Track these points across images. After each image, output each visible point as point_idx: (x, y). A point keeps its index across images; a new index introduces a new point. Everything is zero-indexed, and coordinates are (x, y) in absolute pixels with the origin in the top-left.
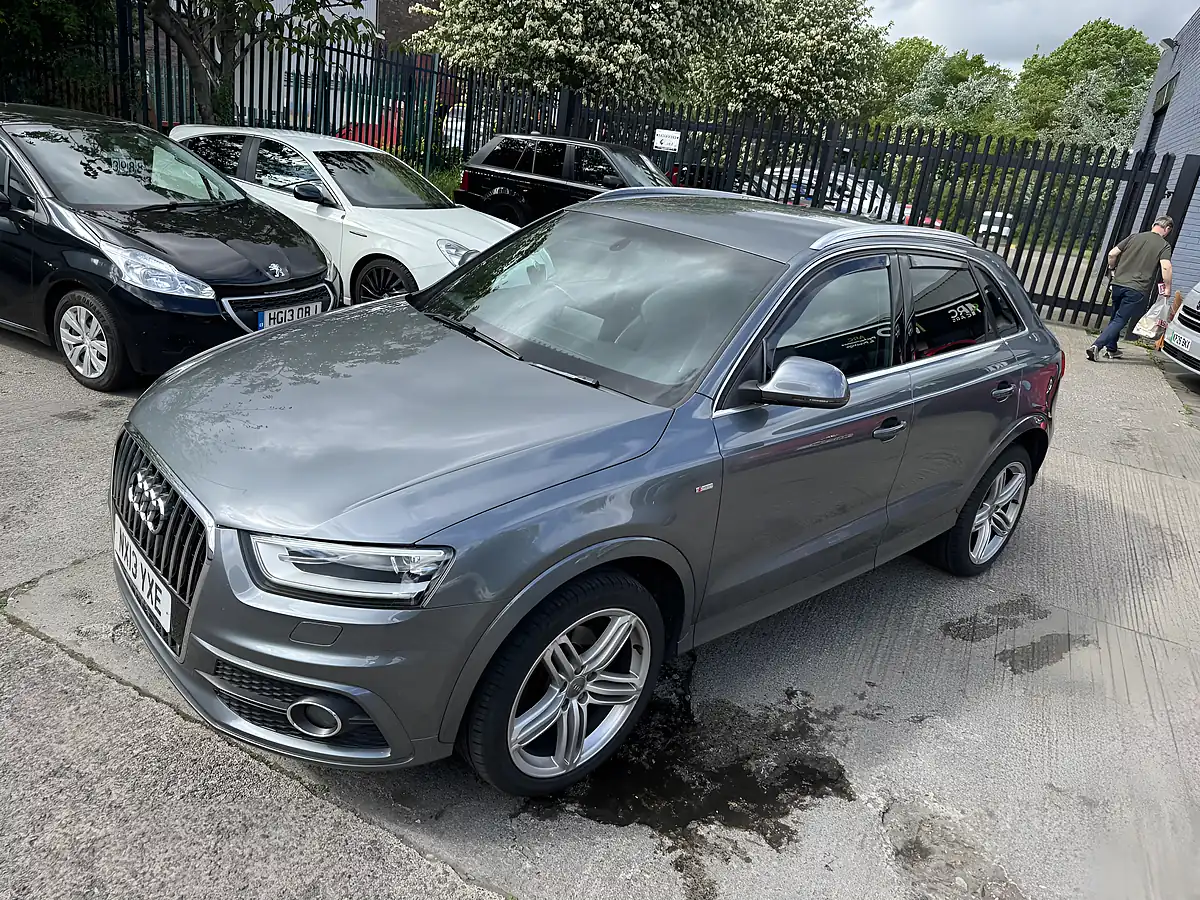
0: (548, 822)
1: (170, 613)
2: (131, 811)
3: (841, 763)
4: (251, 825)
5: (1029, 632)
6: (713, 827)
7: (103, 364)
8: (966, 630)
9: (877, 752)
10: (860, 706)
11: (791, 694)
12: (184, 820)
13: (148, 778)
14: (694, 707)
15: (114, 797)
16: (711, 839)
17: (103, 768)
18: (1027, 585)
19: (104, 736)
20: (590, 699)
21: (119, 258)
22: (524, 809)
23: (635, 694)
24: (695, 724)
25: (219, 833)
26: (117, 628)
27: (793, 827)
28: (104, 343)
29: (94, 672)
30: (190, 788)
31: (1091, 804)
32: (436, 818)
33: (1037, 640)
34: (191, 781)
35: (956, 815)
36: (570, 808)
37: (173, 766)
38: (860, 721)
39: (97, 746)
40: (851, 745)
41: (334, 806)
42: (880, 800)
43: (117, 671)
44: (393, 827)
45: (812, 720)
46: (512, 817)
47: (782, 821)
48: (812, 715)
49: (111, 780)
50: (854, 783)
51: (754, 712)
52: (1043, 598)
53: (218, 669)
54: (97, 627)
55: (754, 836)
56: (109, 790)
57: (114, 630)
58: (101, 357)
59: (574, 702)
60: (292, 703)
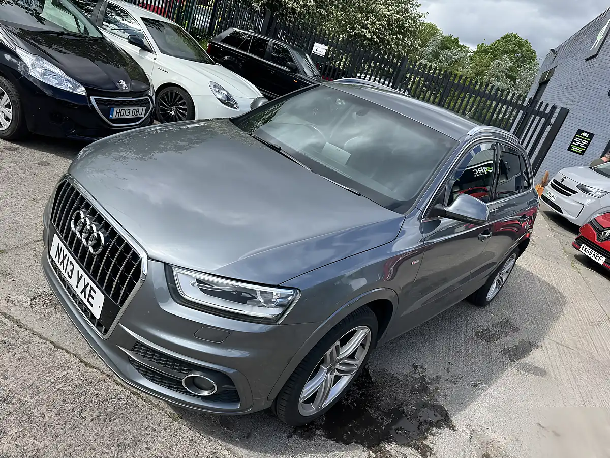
0: (308, 441)
1: (101, 307)
2: (59, 429)
3: (446, 409)
4: (139, 441)
5: (511, 340)
6: (393, 446)
7: (8, 123)
8: (487, 336)
9: (462, 405)
10: (448, 376)
11: (415, 367)
12: (95, 437)
13: (69, 406)
15: (47, 419)
16: (393, 452)
17: (37, 398)
18: (507, 314)
19: (35, 376)
20: (336, 373)
21: (28, 60)
22: (294, 432)
23: (355, 369)
24: (373, 383)
25: (119, 446)
26: (33, 299)
27: (431, 446)
28: (11, 110)
29: (22, 330)
30: (96, 414)
31: (557, 434)
32: (247, 438)
33: (517, 344)
34: (96, 409)
35: (503, 442)
36: (318, 432)
37: (83, 398)
38: (450, 385)
39: (31, 382)
40: (448, 398)
41: (188, 429)
42: (468, 431)
43: (37, 329)
44: (223, 443)
45: (428, 383)
46: (289, 437)
47: (424, 442)
48: (427, 380)
49: (44, 406)
50: (455, 420)
51: (400, 377)
52: (516, 321)
53: (135, 347)
54: (20, 298)
55: (414, 451)
56: (43, 414)
57: (31, 300)
58: (7, 119)
59: (329, 374)
60: (187, 374)
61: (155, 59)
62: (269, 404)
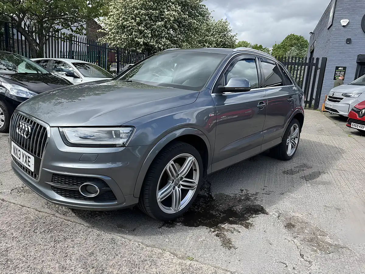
0: (172, 228)
1: (34, 164)
2: (21, 238)
3: (262, 206)
4: (67, 238)
5: (307, 172)
6: (226, 225)
7: (3, 123)
8: (291, 172)
9: (271, 203)
10: (264, 192)
11: (242, 190)
12: (42, 239)
13: (28, 229)
14: (213, 195)
15: (14, 235)
16: (226, 228)
17: (10, 227)
18: (305, 162)
19: (9, 219)
20: (182, 187)
21: (8, 87)
22: (163, 225)
23: (195, 185)
25: (55, 242)
26: (12, 190)
27: (251, 223)
28: (4, 116)
29: (4, 202)
30: (43, 230)
31: (339, 209)
32: (133, 231)
33: (311, 173)
34: (43, 228)
35: (300, 216)
36: (178, 224)
37: (36, 224)
38: (265, 195)
39: (7, 222)
40: (263, 201)
41: (97, 230)
42: (276, 214)
43: (14, 201)
44: (119, 234)
45: (250, 196)
46: (159, 228)
47: (247, 221)
48: (250, 195)
49: (13, 230)
50: (267, 210)
51: (232, 195)
52: (309, 164)
53: (53, 179)
54: (5, 191)
55: (240, 226)
56: (12, 233)
57: (11, 191)
58: (2, 121)
59: (177, 187)
60: (81, 185)
61: (82, 81)
62: (136, 201)
